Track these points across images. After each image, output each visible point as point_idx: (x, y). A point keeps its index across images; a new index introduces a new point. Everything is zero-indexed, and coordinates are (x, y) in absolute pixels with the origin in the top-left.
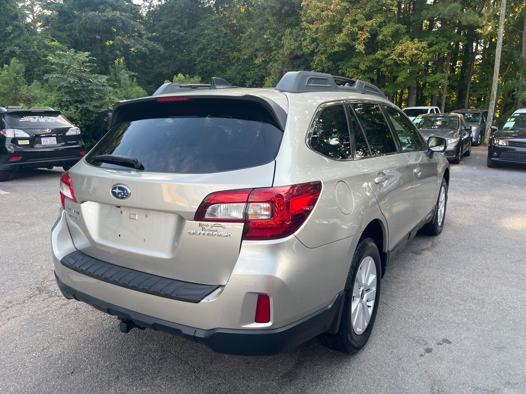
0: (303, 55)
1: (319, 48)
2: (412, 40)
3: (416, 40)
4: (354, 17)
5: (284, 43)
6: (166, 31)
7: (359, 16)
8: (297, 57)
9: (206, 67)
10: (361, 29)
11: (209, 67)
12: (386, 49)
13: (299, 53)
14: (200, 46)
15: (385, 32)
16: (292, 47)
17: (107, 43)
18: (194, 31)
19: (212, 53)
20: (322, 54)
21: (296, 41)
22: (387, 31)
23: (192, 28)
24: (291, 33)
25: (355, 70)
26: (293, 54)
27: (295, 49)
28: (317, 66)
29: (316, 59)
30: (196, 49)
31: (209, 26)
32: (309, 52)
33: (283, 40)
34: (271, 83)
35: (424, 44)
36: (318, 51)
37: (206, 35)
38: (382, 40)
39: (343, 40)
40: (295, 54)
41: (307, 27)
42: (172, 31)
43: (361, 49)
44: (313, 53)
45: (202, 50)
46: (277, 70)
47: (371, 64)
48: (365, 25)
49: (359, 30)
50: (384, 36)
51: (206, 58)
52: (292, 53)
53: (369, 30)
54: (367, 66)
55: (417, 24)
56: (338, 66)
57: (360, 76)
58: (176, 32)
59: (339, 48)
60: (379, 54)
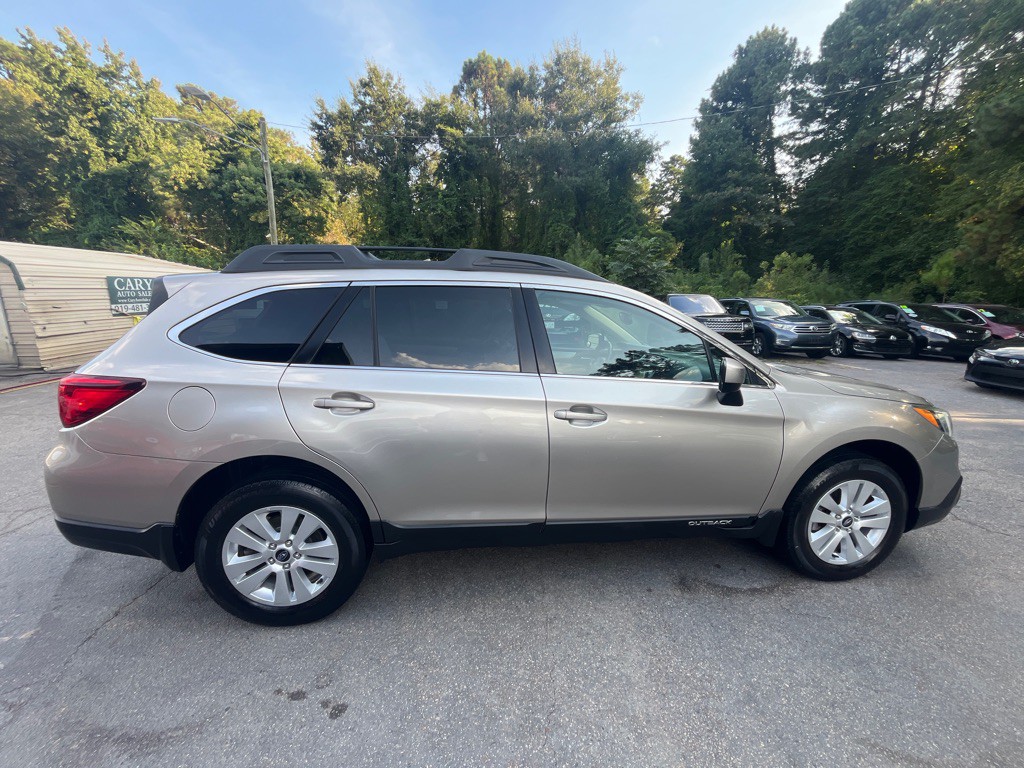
6: (812, 199)
9: (864, 240)
11: (868, 241)
14: (861, 212)
17: (723, 225)
18: (856, 193)
19: (878, 220)
23: (854, 189)
30: (853, 217)
31: (883, 183)
37: (875, 195)
42: (820, 199)
45: (863, 216)
51: (867, 228)
58: (826, 199)
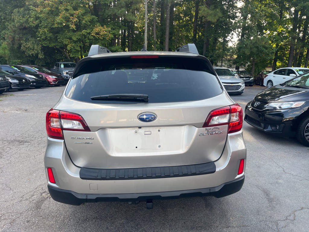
0: (30, 27)
1: (42, 24)
2: (102, 26)
3: (105, 26)
4: (66, 7)
5: (14, 18)
7: (69, 7)
8: (25, 28)
10: (72, 15)
12: (88, 29)
13: (27, 26)
15: (86, 19)
16: (21, 21)
20: (44, 28)
21: (23, 17)
22: (87, 18)
24: (18, 12)
25: (69, 40)
26: (23, 26)
27: (23, 23)
28: (41, 35)
29: (41, 31)
32: (35, 26)
33: (13, 16)
34: (7, 44)
35: (110, 29)
36: (42, 26)
38: (85, 23)
39: (61, 21)
40: (24, 26)
41: (34, 9)
43: (74, 28)
44: (37, 27)
46: (10, 36)
47: (80, 37)
48: (74, 13)
49: (70, 16)
50: (86, 21)
52: (21, 25)
53: (77, 16)
54: (77, 38)
55: (102, 17)
56: (57, 36)
57: (73, 44)
59: (58, 25)
60: (84, 32)
